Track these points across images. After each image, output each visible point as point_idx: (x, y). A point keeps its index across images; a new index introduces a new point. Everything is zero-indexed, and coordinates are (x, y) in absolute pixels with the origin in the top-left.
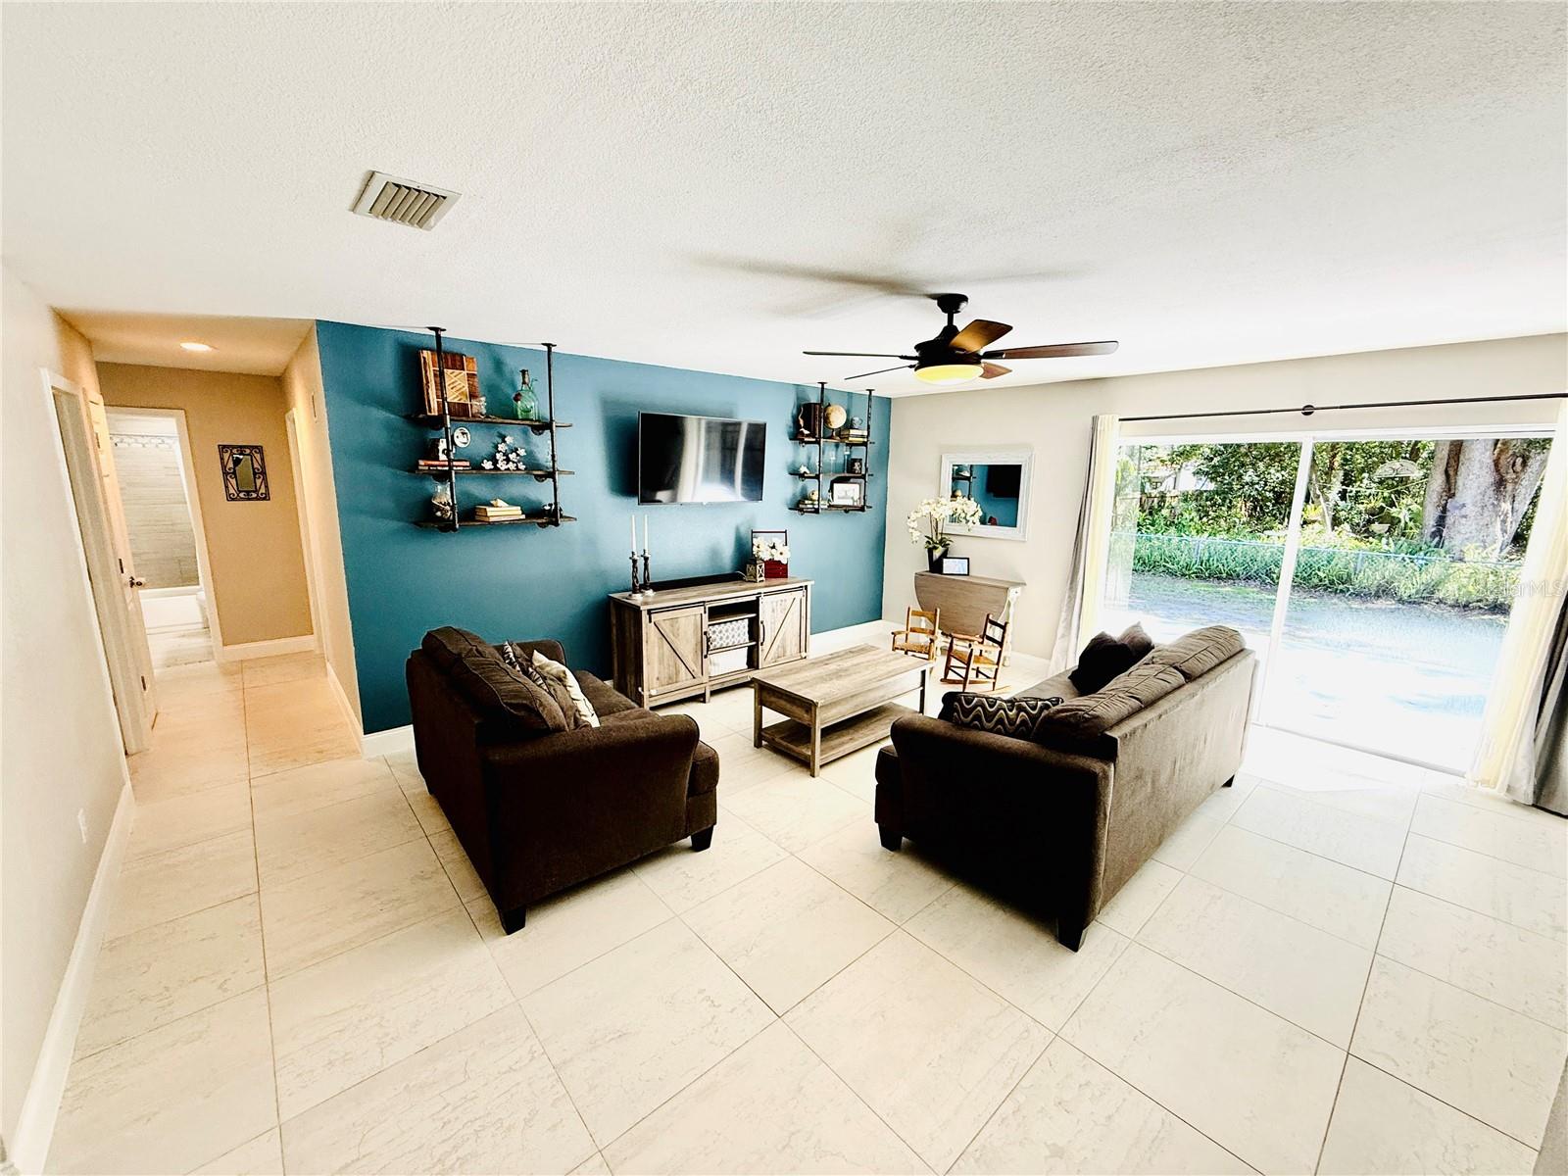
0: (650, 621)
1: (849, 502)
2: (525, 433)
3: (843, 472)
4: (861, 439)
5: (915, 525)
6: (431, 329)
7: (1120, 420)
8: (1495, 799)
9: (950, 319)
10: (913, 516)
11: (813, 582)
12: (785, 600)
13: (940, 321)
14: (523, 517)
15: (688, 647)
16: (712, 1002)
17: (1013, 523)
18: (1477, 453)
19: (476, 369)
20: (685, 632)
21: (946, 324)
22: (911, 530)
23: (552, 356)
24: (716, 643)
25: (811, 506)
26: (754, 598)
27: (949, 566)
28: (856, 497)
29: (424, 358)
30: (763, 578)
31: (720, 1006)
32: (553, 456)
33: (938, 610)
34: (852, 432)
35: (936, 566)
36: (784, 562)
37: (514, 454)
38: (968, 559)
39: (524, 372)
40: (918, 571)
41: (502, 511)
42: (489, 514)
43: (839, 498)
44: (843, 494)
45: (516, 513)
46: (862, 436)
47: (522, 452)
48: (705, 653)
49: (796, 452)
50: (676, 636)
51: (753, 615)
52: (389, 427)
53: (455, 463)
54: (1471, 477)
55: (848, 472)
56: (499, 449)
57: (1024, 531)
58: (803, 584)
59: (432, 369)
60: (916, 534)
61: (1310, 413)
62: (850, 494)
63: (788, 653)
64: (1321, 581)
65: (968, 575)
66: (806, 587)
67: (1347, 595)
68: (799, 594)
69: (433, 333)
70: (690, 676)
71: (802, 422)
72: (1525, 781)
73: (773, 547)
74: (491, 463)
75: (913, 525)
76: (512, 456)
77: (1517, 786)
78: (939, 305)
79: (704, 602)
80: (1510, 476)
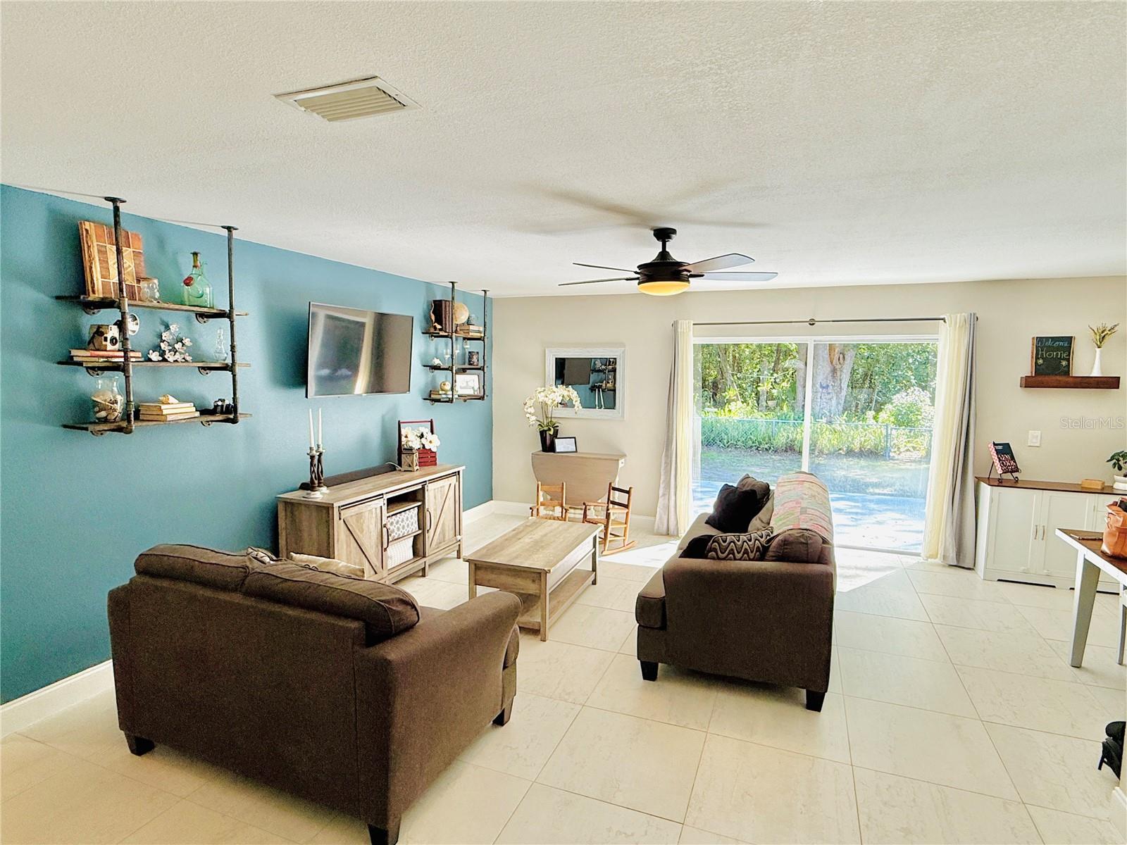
0: (340, 519)
1: (471, 392)
2: (189, 320)
3: (464, 364)
4: (479, 334)
5: (532, 410)
6: (107, 199)
7: (694, 324)
8: (939, 565)
9: (664, 246)
10: (530, 403)
11: (464, 468)
12: (444, 486)
13: (658, 247)
14: (198, 414)
15: (370, 541)
16: (625, 834)
17: (612, 405)
18: (820, 352)
19: (141, 247)
20: (368, 527)
21: (661, 250)
22: (528, 415)
23: (233, 242)
24: (394, 535)
25: (444, 396)
26: (420, 486)
27: (560, 445)
28: (476, 387)
29: (87, 230)
30: (418, 467)
31: (632, 835)
32: (233, 347)
33: (565, 484)
34: (472, 328)
35: (548, 447)
36: (434, 450)
37: (180, 343)
38: (575, 438)
39: (195, 254)
40: (533, 452)
41: (176, 409)
42: (165, 412)
43: (461, 388)
44: (465, 385)
45: (189, 409)
46: (479, 332)
47: (187, 341)
48: (385, 546)
49: (428, 346)
50: (362, 531)
51: (419, 504)
52: (38, 310)
53: (132, 354)
54: (820, 367)
55: (469, 365)
56: (164, 338)
57: (623, 412)
58: (456, 470)
59: (95, 244)
60: (534, 418)
61: (813, 324)
62: (471, 384)
63: (447, 538)
64: (753, 443)
65: (576, 451)
66: (459, 472)
67: (770, 451)
68: (453, 480)
69: (110, 205)
70: (373, 572)
71: (433, 318)
72: (951, 551)
73: (422, 436)
74: (157, 353)
75: (529, 410)
76: (178, 346)
77: (948, 555)
78: (654, 235)
79: (382, 494)
80: (838, 367)
